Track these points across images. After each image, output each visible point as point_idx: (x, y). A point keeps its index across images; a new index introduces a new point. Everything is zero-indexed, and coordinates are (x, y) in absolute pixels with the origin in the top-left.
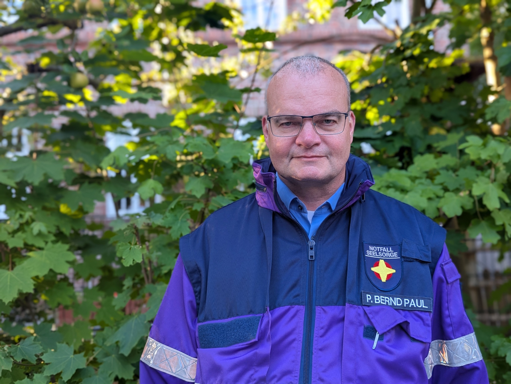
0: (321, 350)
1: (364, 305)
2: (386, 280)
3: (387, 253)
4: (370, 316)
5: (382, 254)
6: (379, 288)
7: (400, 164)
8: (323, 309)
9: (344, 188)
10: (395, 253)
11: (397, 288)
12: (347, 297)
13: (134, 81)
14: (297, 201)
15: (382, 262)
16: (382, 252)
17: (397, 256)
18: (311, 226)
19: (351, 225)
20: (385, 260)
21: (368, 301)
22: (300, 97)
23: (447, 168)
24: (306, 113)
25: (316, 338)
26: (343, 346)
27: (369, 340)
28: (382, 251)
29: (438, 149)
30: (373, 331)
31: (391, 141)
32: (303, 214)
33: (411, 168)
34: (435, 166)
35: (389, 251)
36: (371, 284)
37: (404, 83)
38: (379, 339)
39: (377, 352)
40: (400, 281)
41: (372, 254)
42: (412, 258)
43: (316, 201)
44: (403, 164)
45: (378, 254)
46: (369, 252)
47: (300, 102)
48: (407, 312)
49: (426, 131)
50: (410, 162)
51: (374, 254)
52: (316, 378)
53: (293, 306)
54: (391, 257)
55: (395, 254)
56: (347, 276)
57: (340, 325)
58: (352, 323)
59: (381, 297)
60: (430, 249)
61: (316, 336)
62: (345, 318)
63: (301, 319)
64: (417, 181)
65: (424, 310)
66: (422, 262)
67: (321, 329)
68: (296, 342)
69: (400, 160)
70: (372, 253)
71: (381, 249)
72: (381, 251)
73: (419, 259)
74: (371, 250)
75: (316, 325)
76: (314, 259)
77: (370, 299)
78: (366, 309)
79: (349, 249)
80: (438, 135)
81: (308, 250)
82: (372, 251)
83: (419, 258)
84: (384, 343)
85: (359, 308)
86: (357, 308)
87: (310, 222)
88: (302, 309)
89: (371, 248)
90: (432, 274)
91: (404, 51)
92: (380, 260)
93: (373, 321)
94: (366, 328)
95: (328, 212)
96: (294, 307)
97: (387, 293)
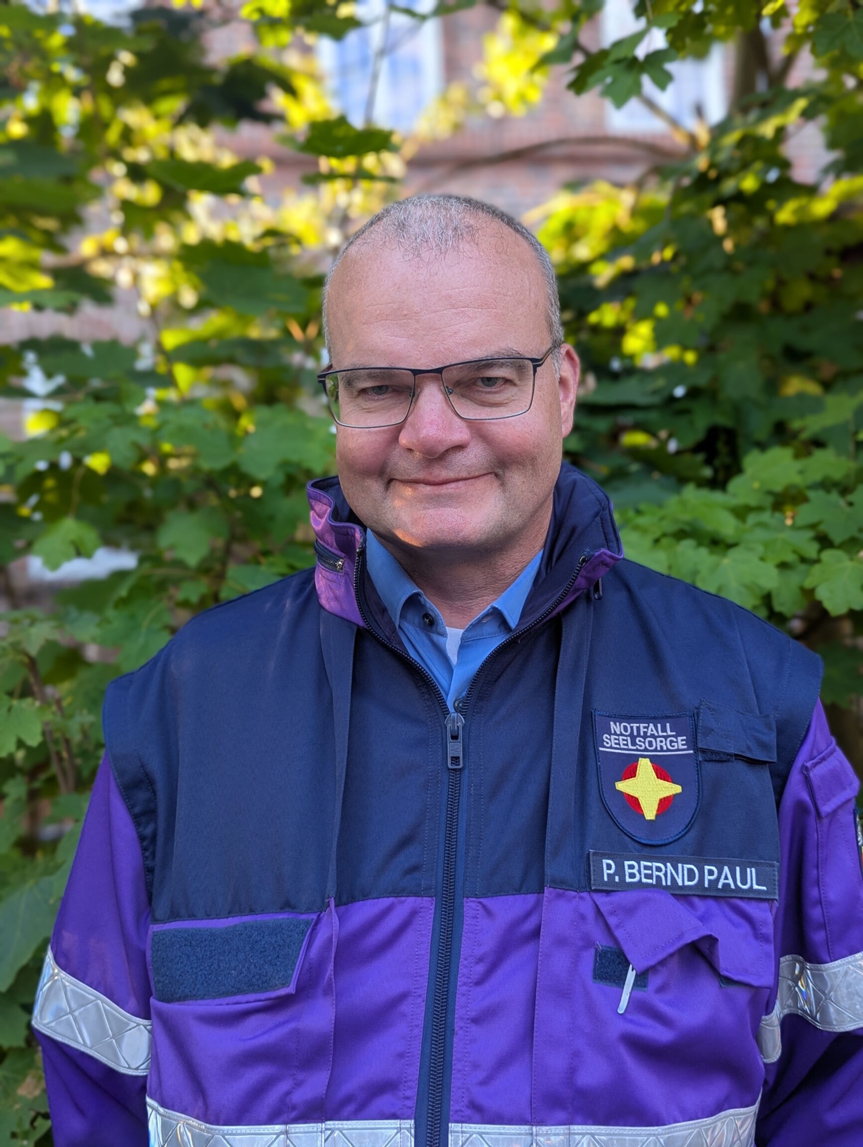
0: (476, 1021)
1: (596, 891)
2: (657, 816)
3: (658, 739)
4: (612, 921)
5: (644, 743)
6: (637, 839)
7: (707, 472)
8: (484, 907)
9: (541, 564)
10: (680, 738)
11: (687, 836)
12: (548, 871)
13: (48, 258)
14: (420, 602)
15: (645, 766)
16: (645, 736)
17: (685, 747)
18: (454, 672)
19: (559, 666)
20: (653, 759)
21: (606, 879)
22: (406, 315)
23: (826, 485)
24: (423, 361)
25: (465, 988)
26: (536, 1007)
27: (609, 988)
28: (645, 733)
29: (804, 436)
30: (620, 963)
31: (686, 412)
32: (435, 637)
33: (736, 484)
34: (797, 480)
35: (665, 734)
36: (615, 827)
37: (719, 263)
38: (635, 984)
39: (631, 1021)
40: (692, 818)
41: (619, 744)
42: (725, 754)
43: (471, 599)
44: (716, 471)
45: (634, 744)
46: (610, 740)
47: (404, 330)
48: (711, 902)
49: (772, 386)
50: (733, 469)
51: (624, 744)
52: (463, 1101)
53: (403, 899)
54: (668, 750)
55: (681, 742)
56: (550, 810)
57: (527, 950)
58: (561, 942)
59: (643, 863)
60: (774, 727)
61: (465, 984)
62: (542, 930)
63: (422, 935)
64: (752, 519)
65: (758, 897)
66: (752, 762)
67: (477, 963)
68: (410, 1000)
69: (708, 462)
70: (617, 741)
71: (641, 728)
72: (642, 734)
73: (744, 755)
74: (615, 734)
75: (464, 952)
76: (460, 767)
77: (612, 872)
78: (600, 899)
79: (555, 734)
80: (801, 396)
81: (444, 741)
82: (618, 735)
83: (742, 752)
84: (649, 994)
85: (581, 898)
86: (577, 899)
87: (454, 659)
88: (428, 906)
89: (615, 727)
90: (779, 792)
91: (718, 180)
92: (640, 759)
93: (618, 933)
94: (601, 956)
95: (501, 632)
96: (405, 901)
97: (657, 850)
